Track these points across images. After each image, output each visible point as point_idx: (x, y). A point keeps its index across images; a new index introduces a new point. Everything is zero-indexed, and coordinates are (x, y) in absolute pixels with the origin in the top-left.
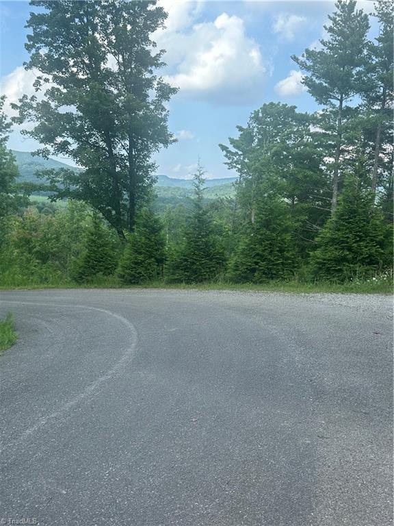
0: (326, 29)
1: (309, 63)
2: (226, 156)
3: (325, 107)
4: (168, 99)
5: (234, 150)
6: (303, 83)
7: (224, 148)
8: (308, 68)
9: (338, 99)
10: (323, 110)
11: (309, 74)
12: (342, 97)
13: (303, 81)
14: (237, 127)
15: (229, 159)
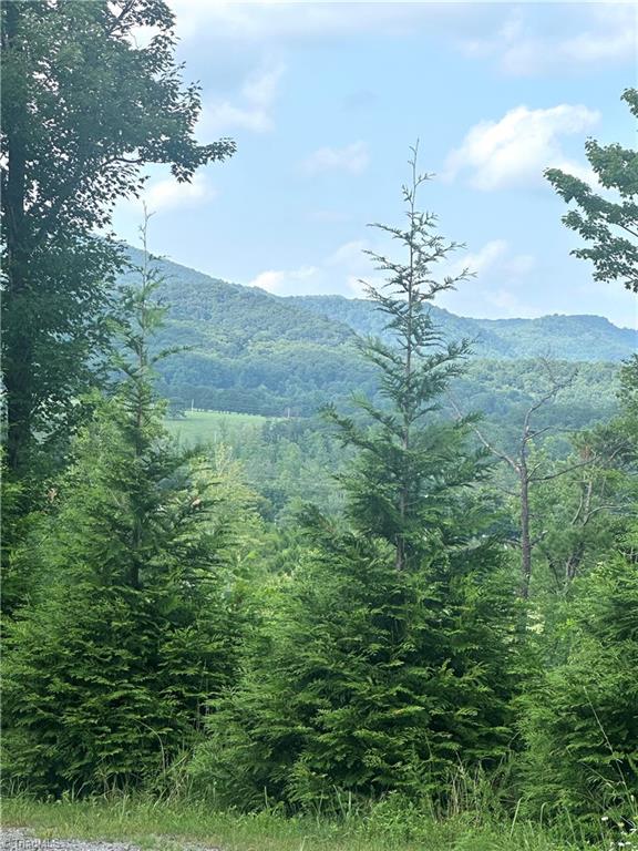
2: (573, 220)
5: (613, 196)
7: (571, 188)
15: (588, 232)
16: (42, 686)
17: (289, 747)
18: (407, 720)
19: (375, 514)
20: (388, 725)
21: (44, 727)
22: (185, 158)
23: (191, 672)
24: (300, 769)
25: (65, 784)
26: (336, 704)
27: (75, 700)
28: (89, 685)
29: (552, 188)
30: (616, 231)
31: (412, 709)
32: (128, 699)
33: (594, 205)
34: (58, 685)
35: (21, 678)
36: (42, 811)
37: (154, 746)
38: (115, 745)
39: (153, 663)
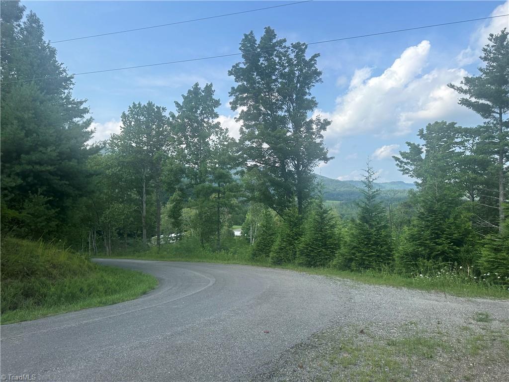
0: (482, 59)
1: (465, 87)
2: (398, 165)
3: (487, 120)
4: (325, 129)
5: (405, 160)
6: (460, 104)
8: (465, 92)
9: (497, 113)
10: (485, 123)
11: (467, 96)
12: (500, 111)
13: (460, 102)
14: (407, 143)
15: (400, 167)
16: (307, 249)
17: (351, 260)
18: (373, 255)
19: (364, 219)
20: (369, 256)
21: (308, 256)
22: (326, 159)
23: (332, 246)
24: (353, 264)
25: (312, 265)
26: (359, 253)
27: (313, 251)
28: (315, 249)
29: (393, 159)
30: (406, 167)
31: (373, 254)
32: (322, 251)
33: (401, 162)
34: (310, 248)
35: (303, 247)
36: (308, 269)
37: (327, 259)
38: (319, 259)
39: (326, 245)
